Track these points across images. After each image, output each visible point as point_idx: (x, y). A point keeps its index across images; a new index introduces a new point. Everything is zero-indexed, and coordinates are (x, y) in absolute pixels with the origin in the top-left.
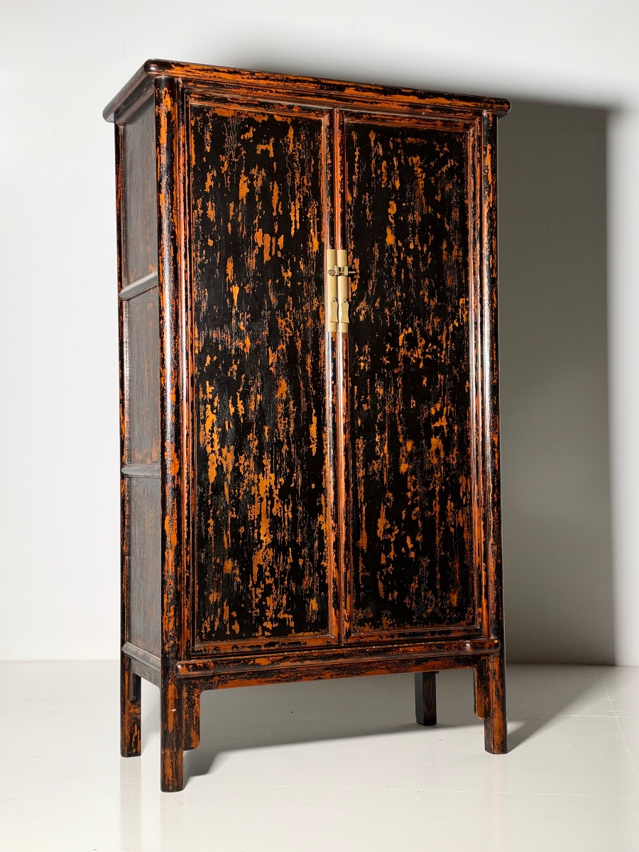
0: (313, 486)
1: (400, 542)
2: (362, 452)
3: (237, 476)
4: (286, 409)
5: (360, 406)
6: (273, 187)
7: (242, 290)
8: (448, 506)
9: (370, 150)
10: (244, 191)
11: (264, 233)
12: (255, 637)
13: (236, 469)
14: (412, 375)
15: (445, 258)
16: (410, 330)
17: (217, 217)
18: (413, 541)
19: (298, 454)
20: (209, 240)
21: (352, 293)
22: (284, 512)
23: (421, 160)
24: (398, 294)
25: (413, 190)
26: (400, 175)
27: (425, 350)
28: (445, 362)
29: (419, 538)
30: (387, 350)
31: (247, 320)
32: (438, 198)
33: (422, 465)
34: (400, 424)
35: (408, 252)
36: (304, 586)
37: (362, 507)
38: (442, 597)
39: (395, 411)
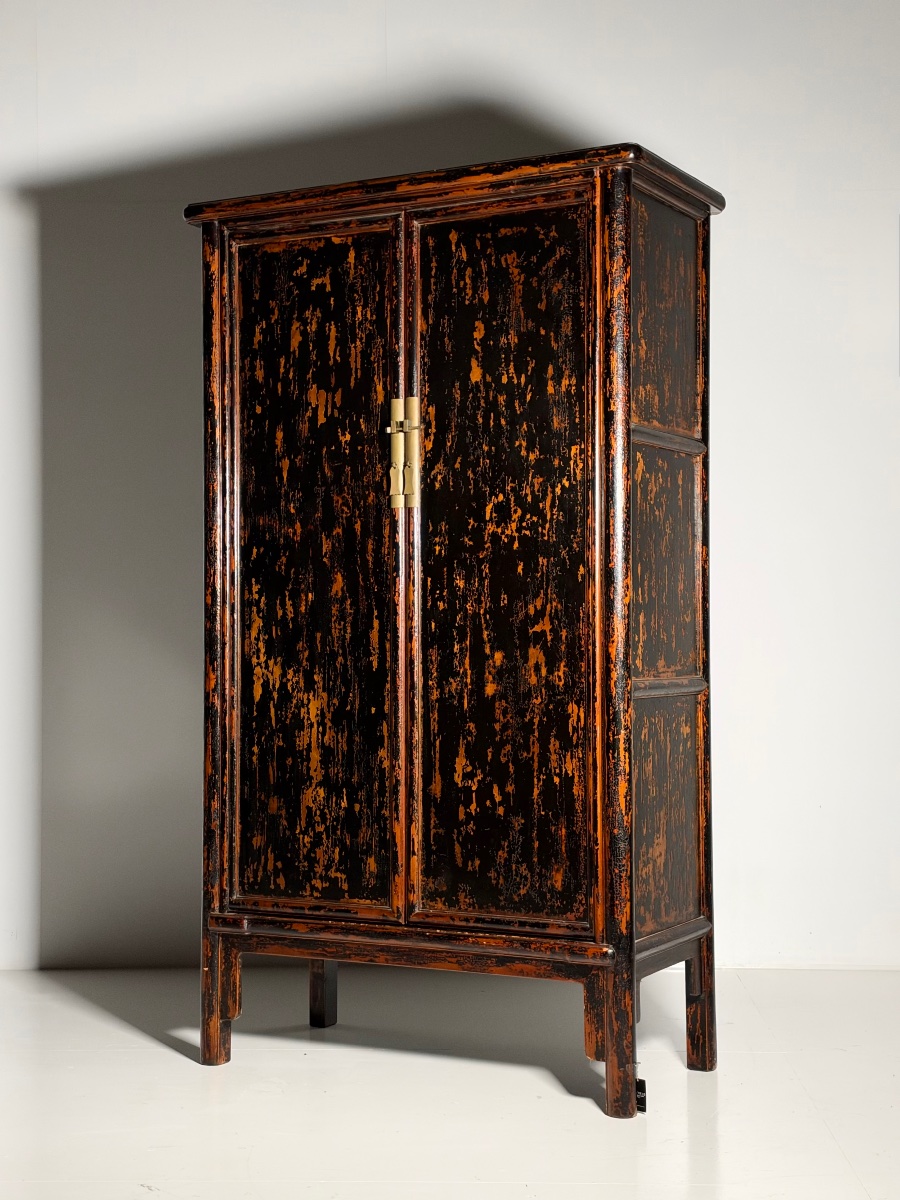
0: (373, 710)
1: (484, 792)
2: (435, 666)
3: (285, 696)
4: (342, 611)
5: (434, 605)
6: (330, 330)
7: (292, 462)
8: (551, 746)
9: (450, 255)
10: (296, 340)
11: (319, 388)
12: (302, 896)
13: (283, 686)
14: (503, 559)
15: (550, 389)
16: (501, 497)
17: (266, 378)
18: (502, 791)
19: (356, 668)
20: (257, 407)
21: (426, 453)
22: (338, 742)
23: (518, 257)
24: (486, 448)
25: (506, 302)
26: (489, 284)
27: (521, 524)
28: (549, 539)
29: (510, 788)
30: (470, 527)
31: (298, 500)
32: (542, 306)
33: (516, 685)
34: (487, 629)
35: (500, 389)
36: (360, 840)
37: (435, 740)
38: (540, 875)
39: (479, 610)
